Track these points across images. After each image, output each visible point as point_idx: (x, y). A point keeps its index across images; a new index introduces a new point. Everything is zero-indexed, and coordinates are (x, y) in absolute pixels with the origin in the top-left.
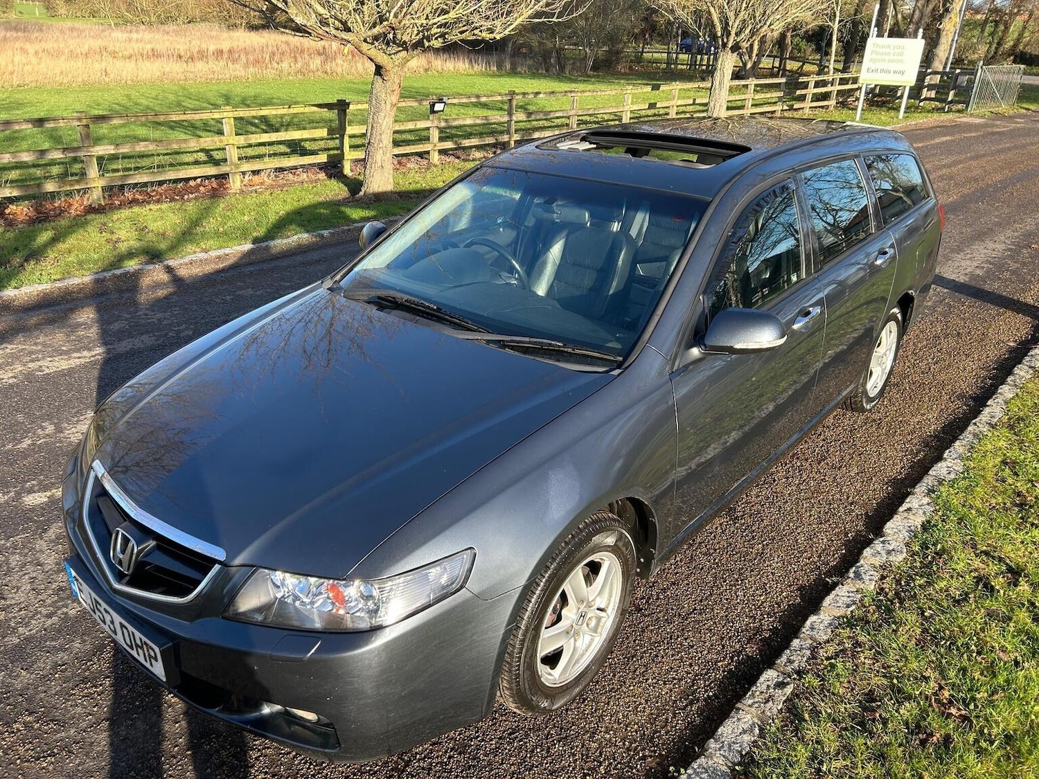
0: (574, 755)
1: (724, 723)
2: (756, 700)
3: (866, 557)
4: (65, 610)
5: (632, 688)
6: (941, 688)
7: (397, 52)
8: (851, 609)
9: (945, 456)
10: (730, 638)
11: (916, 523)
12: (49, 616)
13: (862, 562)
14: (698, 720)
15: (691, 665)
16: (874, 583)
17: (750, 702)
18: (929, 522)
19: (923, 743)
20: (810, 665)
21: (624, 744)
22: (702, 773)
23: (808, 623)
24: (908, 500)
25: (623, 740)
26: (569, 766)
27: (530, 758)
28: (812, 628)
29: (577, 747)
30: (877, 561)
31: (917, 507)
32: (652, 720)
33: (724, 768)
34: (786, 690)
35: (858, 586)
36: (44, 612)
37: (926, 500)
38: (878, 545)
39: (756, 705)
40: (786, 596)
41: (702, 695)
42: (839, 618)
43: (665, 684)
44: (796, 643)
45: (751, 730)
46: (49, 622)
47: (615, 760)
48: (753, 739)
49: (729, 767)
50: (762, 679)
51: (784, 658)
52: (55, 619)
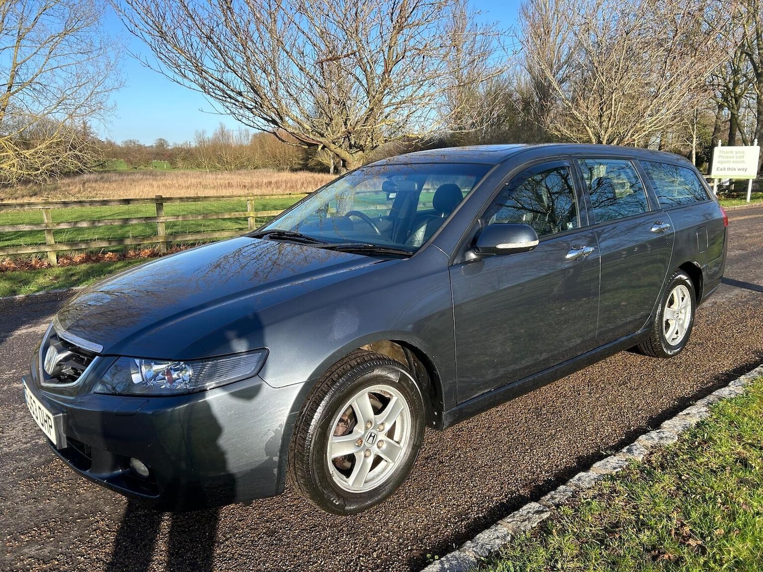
0: (356, 544)
1: (483, 532)
2: (515, 519)
3: (640, 440)
4: (37, 440)
5: (417, 507)
6: (683, 525)
7: (356, 152)
8: (616, 470)
9: (730, 384)
10: (509, 484)
11: (692, 422)
12: (26, 443)
13: (636, 443)
14: (464, 530)
15: (471, 497)
16: (642, 456)
17: (510, 520)
18: (703, 422)
19: (654, 558)
20: (568, 501)
21: (398, 541)
22: (452, 560)
23: (577, 477)
24: (688, 408)
25: (399, 538)
26: (349, 550)
27: (321, 543)
28: (579, 479)
29: (360, 539)
30: (649, 443)
31: (696, 413)
32: (426, 528)
33: (473, 559)
34: (542, 515)
35: (627, 457)
36: (24, 440)
37: (705, 409)
38: (654, 434)
39: (514, 522)
40: (565, 461)
41: (473, 516)
42: (604, 475)
43: (445, 507)
44: (562, 488)
45: (504, 537)
46: (25, 446)
47: (387, 549)
48: (503, 543)
49: (477, 559)
50: (525, 507)
51: (549, 496)
52: (29, 445)
